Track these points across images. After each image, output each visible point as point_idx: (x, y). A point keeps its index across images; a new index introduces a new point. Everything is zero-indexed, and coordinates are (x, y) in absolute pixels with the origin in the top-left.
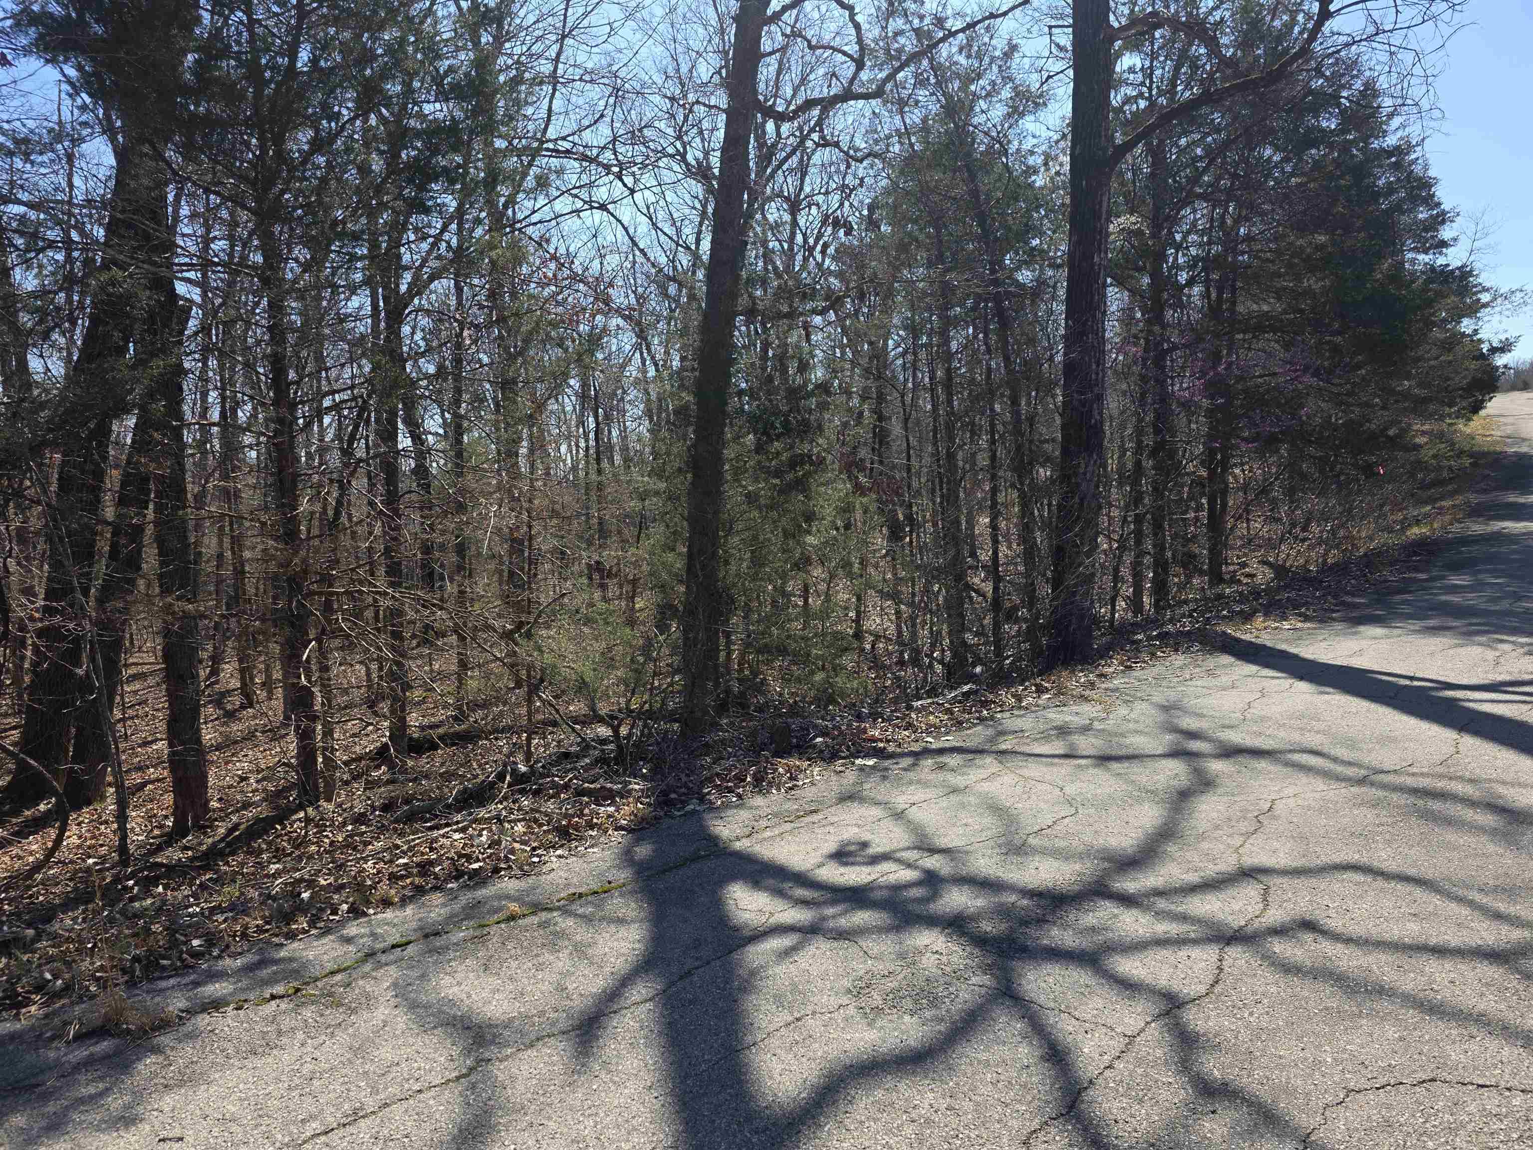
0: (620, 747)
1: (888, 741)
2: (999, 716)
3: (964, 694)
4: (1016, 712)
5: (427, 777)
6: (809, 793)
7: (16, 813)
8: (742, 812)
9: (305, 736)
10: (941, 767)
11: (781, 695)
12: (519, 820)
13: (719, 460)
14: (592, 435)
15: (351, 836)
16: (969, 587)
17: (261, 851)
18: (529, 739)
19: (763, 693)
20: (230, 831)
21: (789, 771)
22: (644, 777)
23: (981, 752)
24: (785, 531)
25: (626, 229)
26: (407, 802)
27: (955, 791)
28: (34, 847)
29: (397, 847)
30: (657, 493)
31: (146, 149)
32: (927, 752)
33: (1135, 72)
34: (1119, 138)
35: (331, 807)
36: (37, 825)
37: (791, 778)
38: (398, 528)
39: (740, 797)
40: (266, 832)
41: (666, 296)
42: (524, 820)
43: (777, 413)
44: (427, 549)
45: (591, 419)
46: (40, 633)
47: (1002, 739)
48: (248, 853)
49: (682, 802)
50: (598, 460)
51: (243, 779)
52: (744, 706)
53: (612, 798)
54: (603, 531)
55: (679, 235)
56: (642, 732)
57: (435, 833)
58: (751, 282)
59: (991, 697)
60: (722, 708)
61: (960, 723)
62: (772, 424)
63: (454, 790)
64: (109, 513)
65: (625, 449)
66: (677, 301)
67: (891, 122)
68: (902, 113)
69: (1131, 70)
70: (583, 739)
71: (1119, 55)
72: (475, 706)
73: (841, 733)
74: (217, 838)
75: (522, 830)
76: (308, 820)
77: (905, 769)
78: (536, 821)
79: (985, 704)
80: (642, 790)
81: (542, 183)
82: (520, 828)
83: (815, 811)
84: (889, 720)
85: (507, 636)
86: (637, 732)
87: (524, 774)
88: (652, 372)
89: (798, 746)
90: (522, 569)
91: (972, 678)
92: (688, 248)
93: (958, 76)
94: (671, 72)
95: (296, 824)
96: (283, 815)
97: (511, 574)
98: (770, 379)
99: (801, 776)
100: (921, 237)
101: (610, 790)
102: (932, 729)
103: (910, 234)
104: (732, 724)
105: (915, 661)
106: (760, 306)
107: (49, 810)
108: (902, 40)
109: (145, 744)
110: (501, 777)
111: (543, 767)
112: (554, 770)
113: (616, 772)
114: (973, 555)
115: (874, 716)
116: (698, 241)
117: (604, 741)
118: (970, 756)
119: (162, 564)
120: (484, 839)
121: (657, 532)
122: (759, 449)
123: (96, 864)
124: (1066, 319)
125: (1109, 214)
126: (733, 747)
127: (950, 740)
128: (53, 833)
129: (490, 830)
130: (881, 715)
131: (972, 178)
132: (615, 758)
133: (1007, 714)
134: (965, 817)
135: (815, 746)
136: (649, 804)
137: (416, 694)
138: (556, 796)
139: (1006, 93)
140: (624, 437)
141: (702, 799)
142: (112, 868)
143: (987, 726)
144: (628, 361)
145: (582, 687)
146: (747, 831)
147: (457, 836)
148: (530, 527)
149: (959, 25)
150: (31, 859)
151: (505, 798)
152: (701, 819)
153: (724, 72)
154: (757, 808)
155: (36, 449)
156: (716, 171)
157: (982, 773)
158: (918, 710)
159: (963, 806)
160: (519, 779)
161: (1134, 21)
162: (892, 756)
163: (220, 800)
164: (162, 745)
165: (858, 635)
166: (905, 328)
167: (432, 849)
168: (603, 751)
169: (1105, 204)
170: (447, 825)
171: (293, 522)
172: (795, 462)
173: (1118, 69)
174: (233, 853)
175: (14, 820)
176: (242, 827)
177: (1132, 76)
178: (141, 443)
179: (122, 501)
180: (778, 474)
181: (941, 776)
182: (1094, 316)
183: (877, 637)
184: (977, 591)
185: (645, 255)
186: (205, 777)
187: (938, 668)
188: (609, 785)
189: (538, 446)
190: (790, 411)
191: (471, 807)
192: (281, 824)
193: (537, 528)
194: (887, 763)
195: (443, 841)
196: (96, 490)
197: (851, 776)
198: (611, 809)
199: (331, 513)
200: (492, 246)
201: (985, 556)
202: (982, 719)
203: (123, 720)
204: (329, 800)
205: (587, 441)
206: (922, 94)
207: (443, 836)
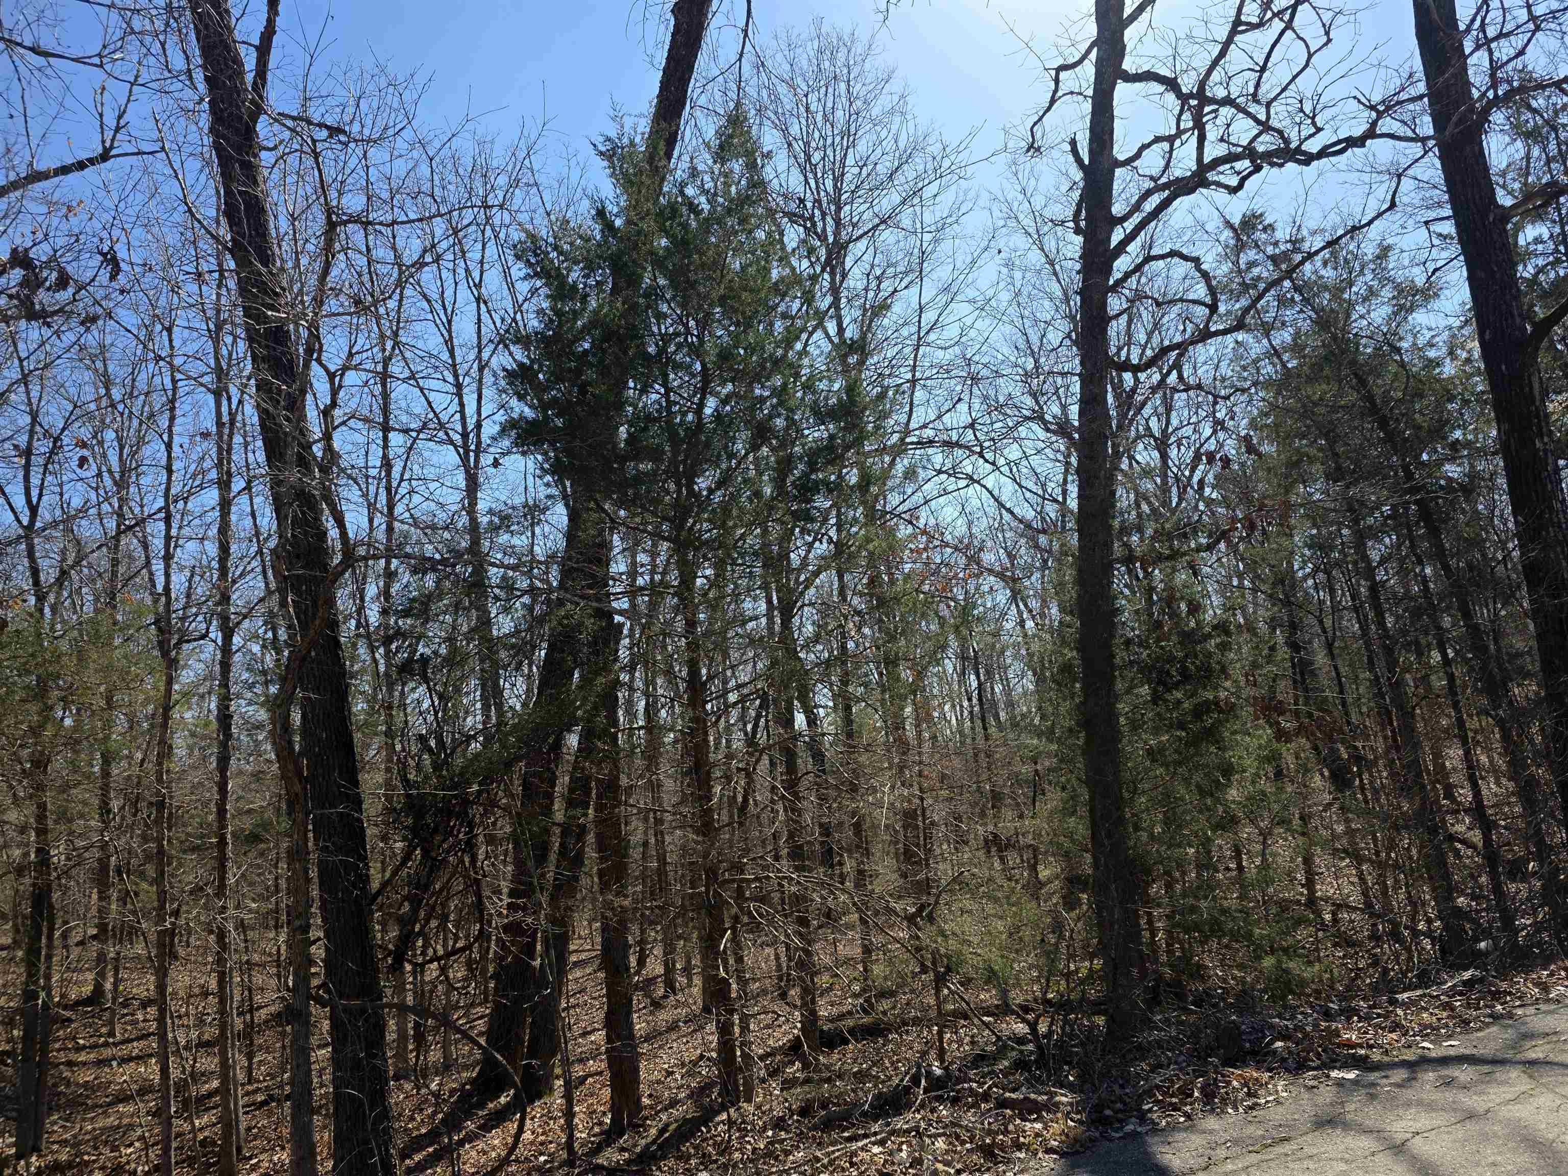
0: (1039, 1047)
1: (1371, 1047)
2: (1520, 1012)
3: (1465, 983)
4: (1543, 1007)
5: (840, 1077)
6: (1276, 1114)
7: (482, 1106)
8: (1193, 1137)
9: (724, 1030)
10: (1449, 1083)
11: (1225, 981)
12: (940, 1135)
13: (1112, 715)
14: (975, 694)
15: (772, 1143)
16: (1451, 838)
17: (689, 1157)
18: (940, 1034)
19: (1203, 979)
20: (662, 1131)
21: (1246, 1084)
22: (1071, 1087)
23: (1502, 1062)
24: (1198, 786)
25: (991, 493)
26: (824, 1106)
27: (1471, 1116)
28: (496, 1142)
29: (818, 1160)
30: (1049, 755)
31: (592, 505)
32: (1424, 1062)
33: (1542, 242)
34: (1540, 312)
35: (751, 1109)
36: (498, 1118)
37: (1249, 1094)
38: (799, 812)
39: (1188, 1117)
40: (693, 1135)
41: (1037, 546)
42: (944, 1134)
43: (1171, 659)
44: (826, 830)
45: (973, 677)
46: (506, 928)
47: (1528, 1044)
48: (679, 1158)
49: (1120, 1121)
50: (983, 719)
51: (670, 1073)
52: (1181, 996)
53: (1038, 1112)
54: (996, 798)
55: (1045, 491)
56: (1063, 1028)
57: (854, 1146)
58: (1125, 530)
59: (1504, 986)
60: (1154, 1000)
61: (1466, 1022)
62: (1168, 673)
63: (868, 1094)
64: (559, 817)
65: (1010, 704)
66: (1049, 552)
67: (1256, 346)
68: (1267, 335)
69: (1538, 240)
70: (999, 1038)
71: (1519, 228)
72: (883, 994)
73: (1306, 1035)
74: (650, 1140)
75: (944, 1147)
76: (730, 1122)
77: (1399, 1086)
78: (958, 1137)
79: (1497, 996)
80: (1071, 1104)
81: (910, 474)
82: (940, 1144)
83: (1286, 1139)
84: (1368, 1018)
85: (911, 919)
86: (1057, 1028)
87: (939, 1078)
88: (1030, 624)
89: (1253, 1053)
90: (918, 845)
91: (1475, 959)
92: (1055, 501)
93: (1326, 288)
94: (1022, 344)
95: (719, 1126)
96: (706, 1116)
97: (907, 851)
98: (1159, 625)
99: (1261, 1092)
100: (1313, 451)
101: (1035, 1102)
102: (1429, 1031)
103: (1298, 450)
104: (1167, 1021)
105: (1395, 935)
106: (1138, 552)
107: (508, 1103)
108: (1256, 271)
109: (585, 1034)
110: (916, 1081)
111: (960, 1070)
112: (972, 1073)
113: (1038, 1080)
114: (1449, 795)
115: (1349, 1013)
116: (1065, 492)
117: (1021, 1041)
118: (1486, 1068)
119: (602, 859)
120: (904, 1154)
121: (1053, 799)
122: (1156, 698)
123: (546, 1162)
124: (1515, 513)
125: (1545, 394)
126: (1172, 1050)
127: (1454, 1046)
128: (513, 1127)
129: (910, 1145)
130: (1355, 1011)
131: (1362, 382)
132: (1036, 1061)
133: (1531, 1010)
134: (1490, 1153)
135: (1275, 1052)
136: (1080, 1122)
137: (823, 980)
138: (975, 1105)
139: (1387, 293)
140: (1008, 691)
141: (1142, 1117)
142: (560, 1167)
143: (1506, 1027)
144: (1003, 614)
145: (991, 977)
146: (1203, 1162)
147: (876, 1149)
148: (922, 799)
149: (1318, 244)
150: (494, 1154)
151: (922, 1106)
152: (1144, 1143)
153: (1073, 335)
154: (1211, 1132)
155: (508, 765)
156: (1076, 424)
157: (1508, 1092)
158: (1405, 1005)
159: (1485, 1138)
160: (936, 1084)
161: (1528, 195)
162: (1378, 1067)
163: (650, 1096)
164: (599, 1036)
165: (1312, 902)
166: (1310, 547)
167: (852, 1164)
168: (1021, 1052)
169: (1536, 386)
170: (866, 1136)
171: (707, 813)
172: (1199, 712)
173: (1521, 242)
174: (664, 1158)
175: (480, 1113)
176: (672, 1127)
177: (1540, 247)
178: (585, 749)
179: (570, 803)
180: (1182, 726)
181: (1449, 1095)
182: (1551, 508)
183: (1338, 907)
184: (1463, 842)
185: (1012, 513)
186: (636, 1070)
187: (1427, 944)
188: (1033, 1096)
189: (923, 716)
190: (1186, 656)
191: (888, 1115)
192: (707, 1126)
193: (929, 801)
194: (1373, 1076)
195: (862, 1155)
196: (550, 797)
197: (1326, 1094)
198: (1038, 1126)
199: (740, 799)
200: (868, 540)
201: (1465, 794)
202: (1496, 1017)
203: (567, 1009)
204: (749, 1100)
205: (970, 700)
206: (1289, 314)
207: (862, 1149)
